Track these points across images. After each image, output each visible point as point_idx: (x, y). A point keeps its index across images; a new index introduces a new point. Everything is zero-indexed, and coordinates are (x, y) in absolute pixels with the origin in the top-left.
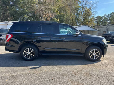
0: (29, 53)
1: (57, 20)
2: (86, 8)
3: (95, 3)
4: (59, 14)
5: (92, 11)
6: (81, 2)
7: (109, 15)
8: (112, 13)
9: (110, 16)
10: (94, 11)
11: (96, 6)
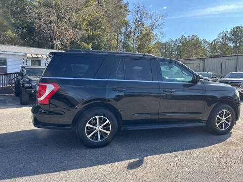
0: (98, 128)
1: (86, 45)
2: (143, 25)
3: (161, 17)
4: (89, 32)
5: (155, 32)
6: (129, 12)
7: (176, 40)
8: (182, 38)
9: (179, 42)
10: (159, 33)
11: (162, 22)
